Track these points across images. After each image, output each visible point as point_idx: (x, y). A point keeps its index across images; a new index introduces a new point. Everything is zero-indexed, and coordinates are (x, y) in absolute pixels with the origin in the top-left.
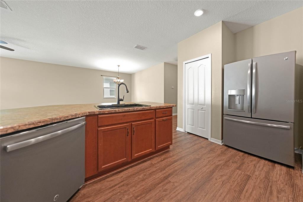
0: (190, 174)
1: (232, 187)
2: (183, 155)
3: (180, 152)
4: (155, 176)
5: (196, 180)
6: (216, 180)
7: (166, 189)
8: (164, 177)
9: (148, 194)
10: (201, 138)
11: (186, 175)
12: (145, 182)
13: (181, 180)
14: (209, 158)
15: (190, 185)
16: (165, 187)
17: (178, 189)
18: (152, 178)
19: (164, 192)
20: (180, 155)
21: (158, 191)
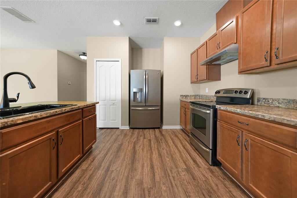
0: (122, 156)
1: (147, 149)
2: (109, 147)
3: (104, 146)
4: (96, 177)
5: (129, 158)
6: (139, 150)
7: (113, 178)
8: (105, 171)
9: (100, 193)
10: (113, 129)
11: (121, 159)
12: (89, 189)
13: (119, 164)
14: (127, 140)
15: (127, 163)
16: (112, 177)
17: (122, 171)
18: (94, 181)
19: (114, 181)
20: (106, 148)
21: (108, 184)
